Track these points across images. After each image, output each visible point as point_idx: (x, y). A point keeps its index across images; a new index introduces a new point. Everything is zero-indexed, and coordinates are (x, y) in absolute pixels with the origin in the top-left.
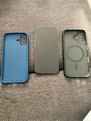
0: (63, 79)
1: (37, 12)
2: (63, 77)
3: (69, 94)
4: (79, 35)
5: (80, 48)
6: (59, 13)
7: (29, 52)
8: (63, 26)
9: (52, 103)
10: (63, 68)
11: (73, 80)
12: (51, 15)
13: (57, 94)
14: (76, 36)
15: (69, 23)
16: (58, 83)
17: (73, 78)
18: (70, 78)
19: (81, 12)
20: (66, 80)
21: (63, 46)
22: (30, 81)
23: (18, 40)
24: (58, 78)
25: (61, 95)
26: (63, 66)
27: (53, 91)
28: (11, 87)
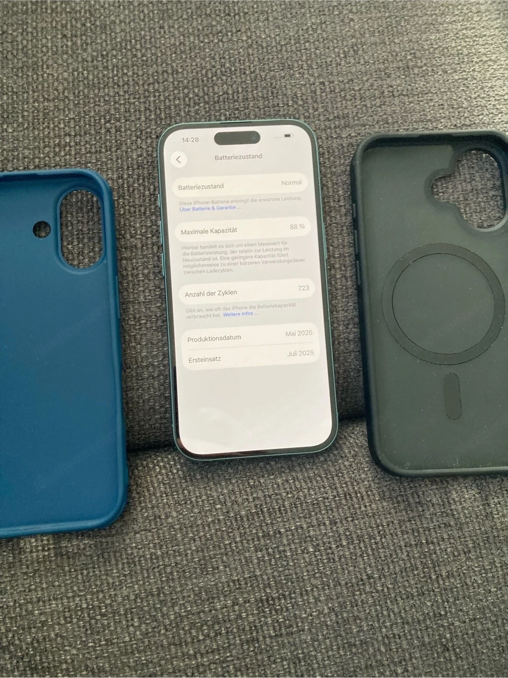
0: (369, 488)
2: (366, 474)
3: (410, 596)
4: (465, 171)
5: (477, 262)
7: (125, 311)
8: (350, 110)
10: (362, 402)
11: (433, 495)
13: (329, 598)
14: (447, 177)
16: (333, 523)
18: (412, 478)
20: (383, 498)
21: (358, 257)
22: (141, 515)
23: (39, 228)
24: (333, 487)
25: (354, 604)
26: (361, 394)
27: (300, 579)
28: (11, 565)
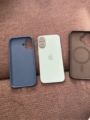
0: (69, 80)
1: (39, 14)
2: (68, 78)
3: (75, 96)
5: (87, 50)
6: (61, 13)
8: (66, 27)
9: (58, 105)
11: (78, 82)
12: (53, 16)
13: (63, 96)
14: (83, 37)
15: (72, 23)
16: (64, 85)
17: (78, 79)
18: (75, 79)
19: (84, 10)
20: (71, 82)
25: (67, 97)
27: (59, 93)
